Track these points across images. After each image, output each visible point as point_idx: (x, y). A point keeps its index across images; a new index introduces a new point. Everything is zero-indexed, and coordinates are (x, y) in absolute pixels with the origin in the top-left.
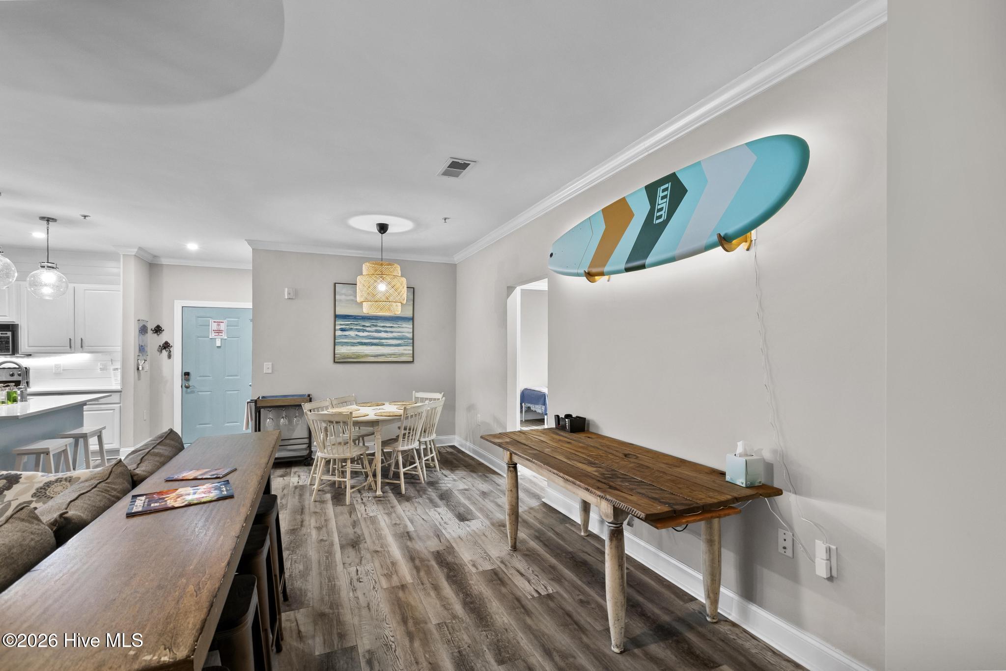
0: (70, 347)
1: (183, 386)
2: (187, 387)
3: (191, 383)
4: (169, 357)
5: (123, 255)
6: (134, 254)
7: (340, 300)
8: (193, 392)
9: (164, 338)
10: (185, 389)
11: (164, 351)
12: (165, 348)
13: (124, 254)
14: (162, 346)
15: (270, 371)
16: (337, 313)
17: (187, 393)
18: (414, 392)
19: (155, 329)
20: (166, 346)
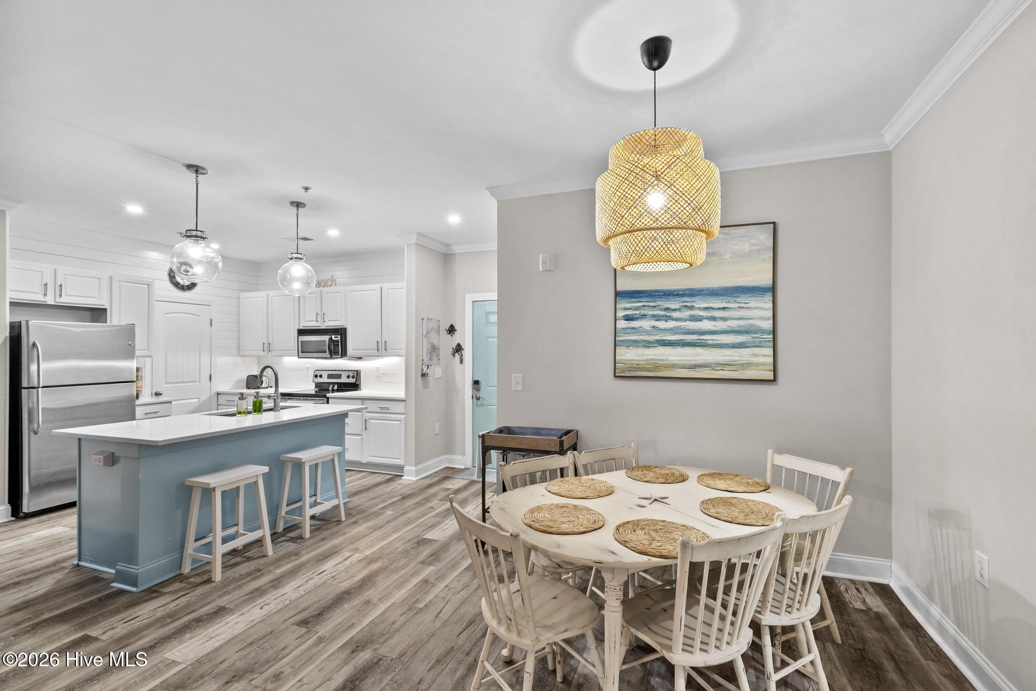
0: (378, 350)
1: (474, 397)
2: (478, 399)
3: (481, 394)
4: (461, 361)
5: (407, 245)
6: (415, 242)
8: (482, 405)
9: (457, 339)
10: (476, 400)
11: (457, 355)
12: (457, 351)
13: (408, 243)
14: (455, 348)
15: (520, 388)
16: (617, 289)
17: (477, 406)
18: (770, 452)
19: (449, 330)
20: (459, 349)
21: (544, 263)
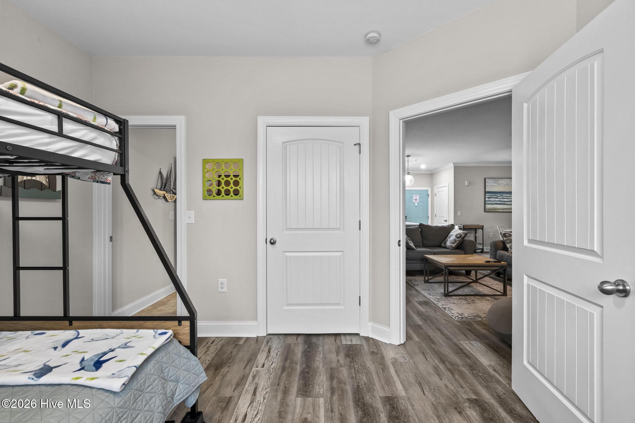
7: (488, 185)
16: (486, 191)
21: (467, 183)
